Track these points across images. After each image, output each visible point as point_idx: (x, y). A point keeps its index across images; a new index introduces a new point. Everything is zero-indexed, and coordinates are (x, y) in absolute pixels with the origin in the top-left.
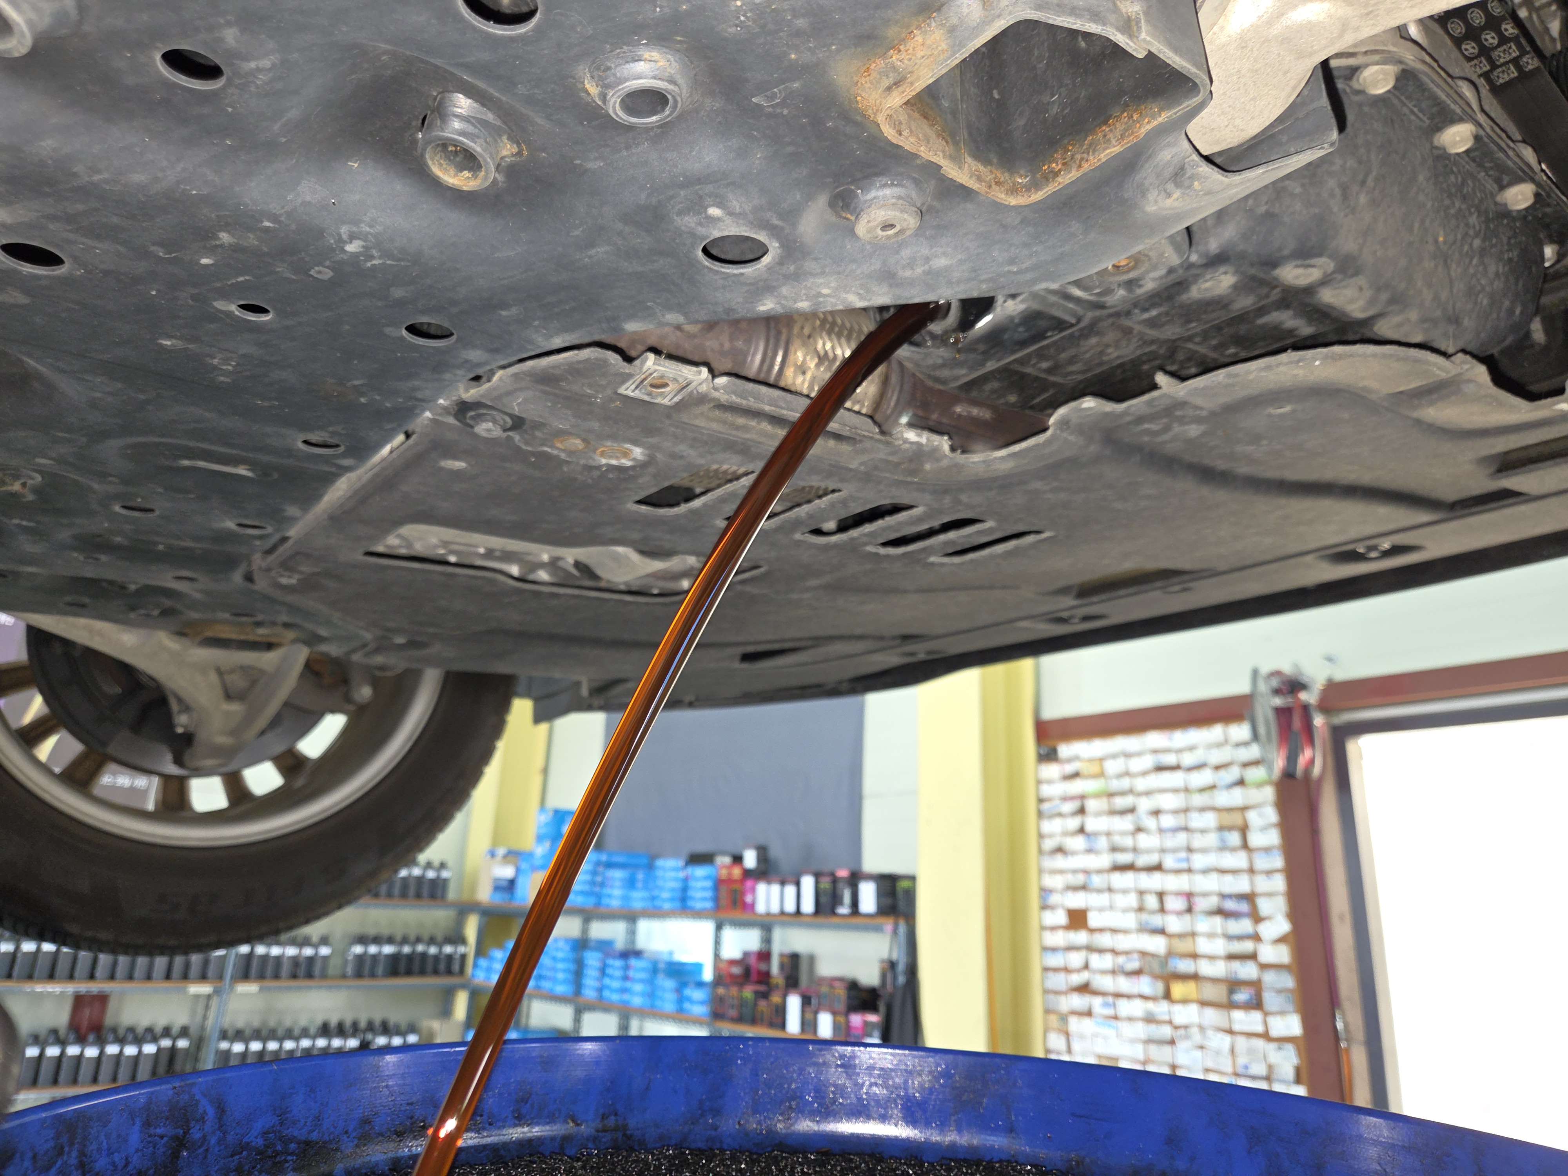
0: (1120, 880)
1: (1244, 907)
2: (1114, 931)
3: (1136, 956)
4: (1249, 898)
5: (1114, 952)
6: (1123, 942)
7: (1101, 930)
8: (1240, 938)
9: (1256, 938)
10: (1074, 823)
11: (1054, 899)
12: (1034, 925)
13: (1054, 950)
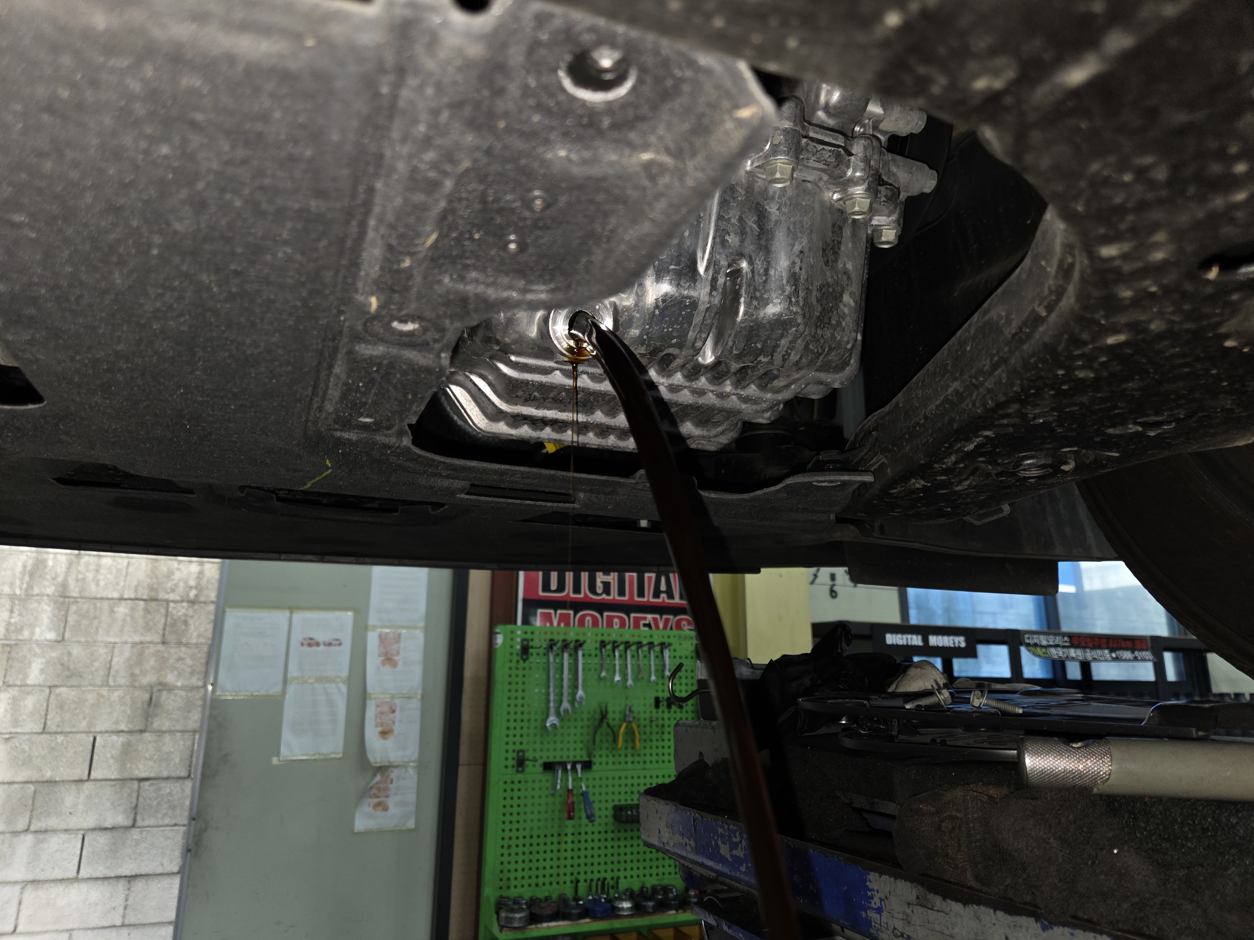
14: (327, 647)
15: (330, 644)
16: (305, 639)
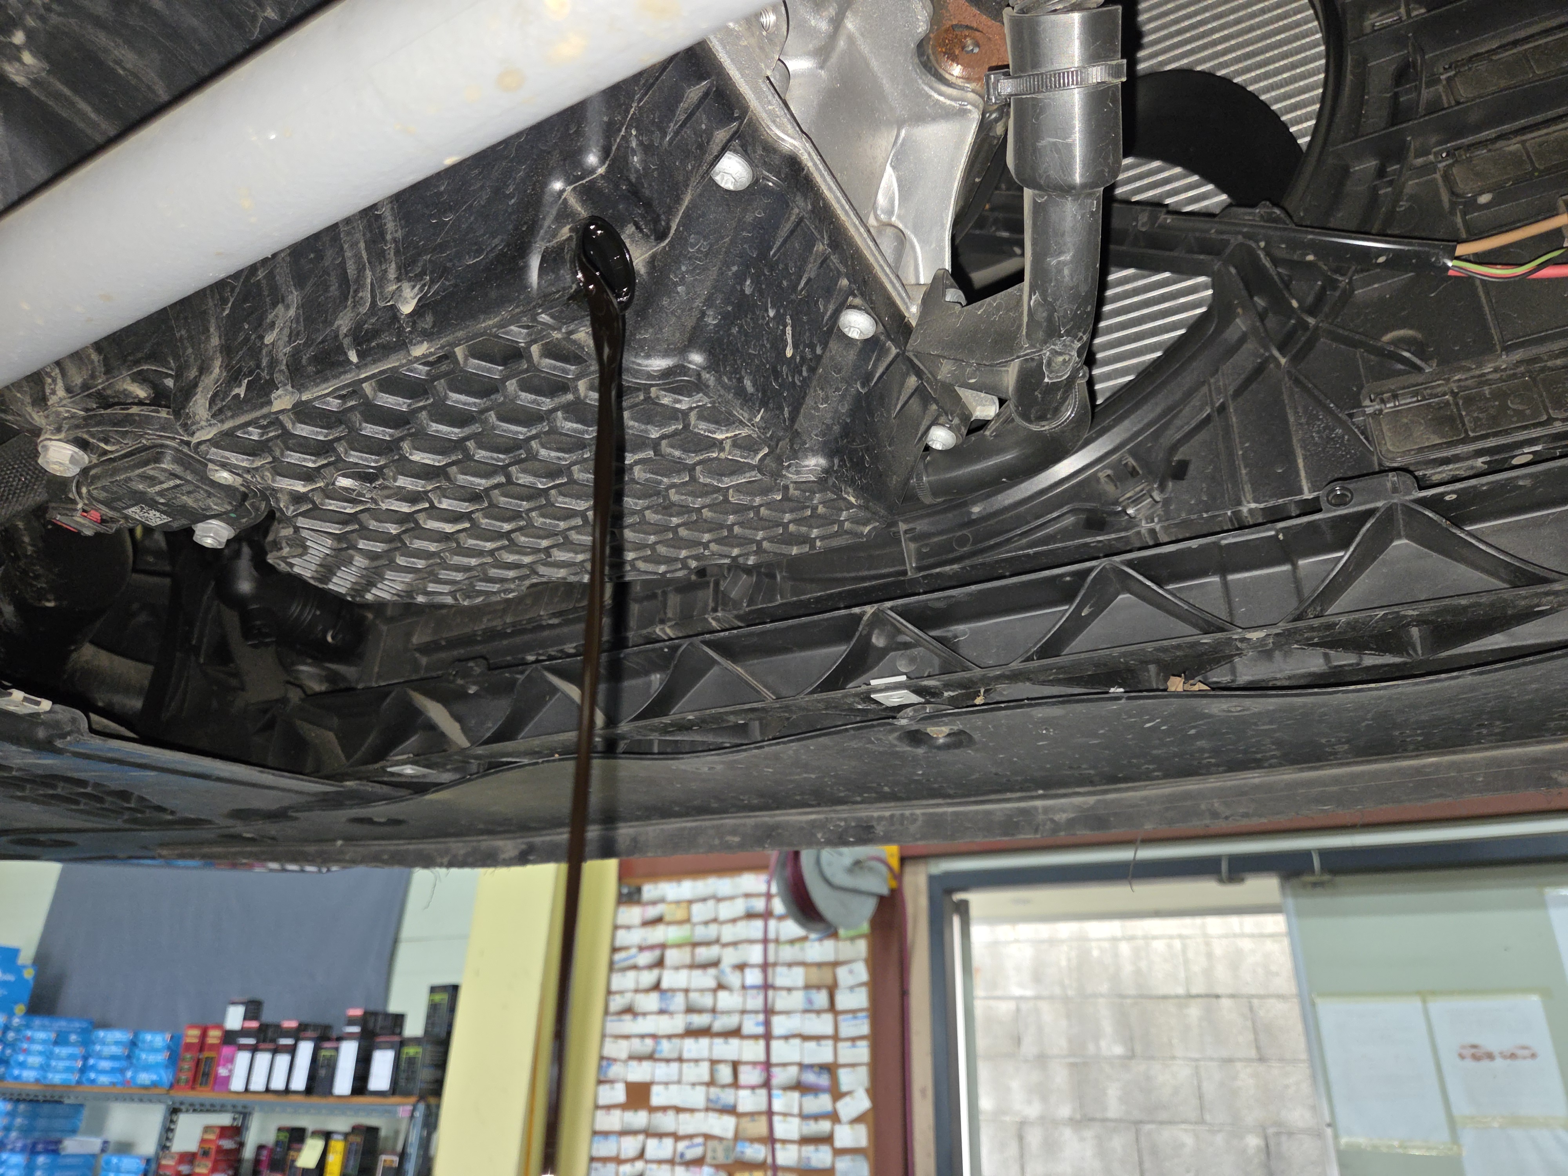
0: (693, 1047)
1: (824, 1080)
2: (678, 1110)
3: (700, 1140)
4: (830, 1069)
5: (677, 1137)
6: (687, 1124)
7: (664, 1109)
8: (816, 1117)
9: (834, 1117)
10: (648, 978)
11: (615, 1071)
12: (588, 1103)
13: (606, 1134)
14: (1509, 1061)
15: (1513, 1056)
16: (1463, 1047)
